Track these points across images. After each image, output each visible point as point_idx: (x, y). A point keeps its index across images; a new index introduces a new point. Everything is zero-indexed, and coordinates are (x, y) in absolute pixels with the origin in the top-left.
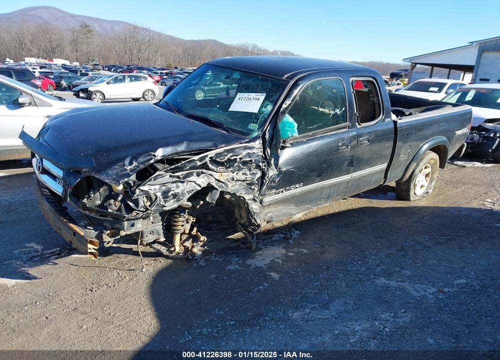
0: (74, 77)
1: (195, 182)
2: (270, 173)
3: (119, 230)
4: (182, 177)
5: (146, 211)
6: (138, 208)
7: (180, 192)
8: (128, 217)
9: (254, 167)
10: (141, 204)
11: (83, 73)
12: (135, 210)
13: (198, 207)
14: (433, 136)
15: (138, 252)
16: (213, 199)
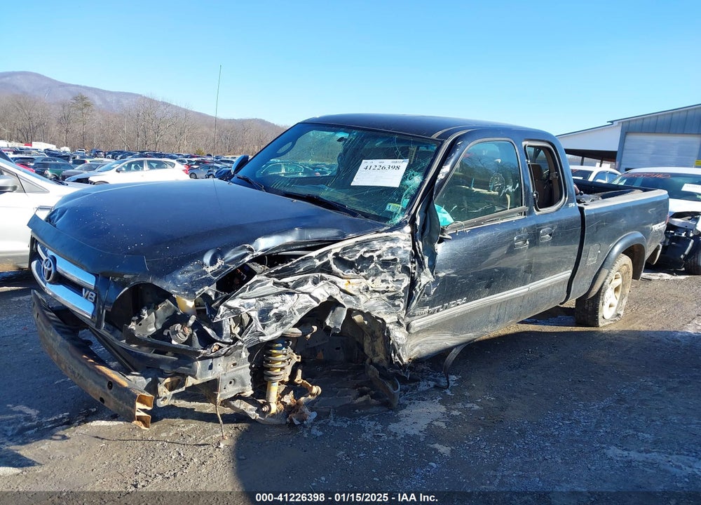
0: (63, 165)
1: (309, 294)
2: (422, 279)
3: (185, 376)
4: (291, 284)
5: (233, 343)
6: (221, 337)
7: (287, 311)
8: (205, 354)
9: (400, 269)
10: (226, 330)
11: (78, 160)
12: (218, 341)
13: (309, 336)
14: (627, 231)
15: (216, 415)
16: (336, 322)
